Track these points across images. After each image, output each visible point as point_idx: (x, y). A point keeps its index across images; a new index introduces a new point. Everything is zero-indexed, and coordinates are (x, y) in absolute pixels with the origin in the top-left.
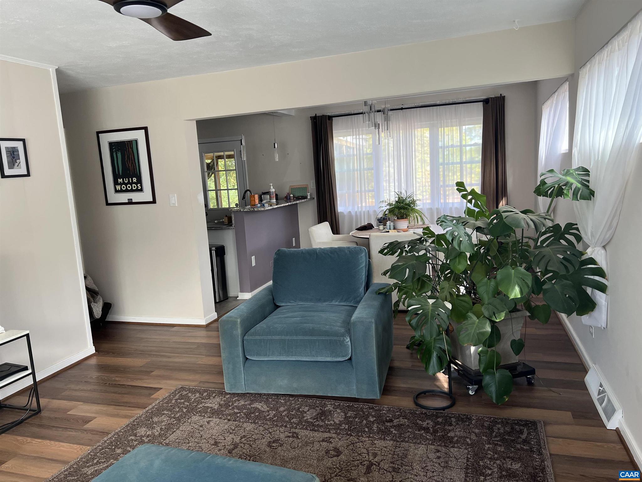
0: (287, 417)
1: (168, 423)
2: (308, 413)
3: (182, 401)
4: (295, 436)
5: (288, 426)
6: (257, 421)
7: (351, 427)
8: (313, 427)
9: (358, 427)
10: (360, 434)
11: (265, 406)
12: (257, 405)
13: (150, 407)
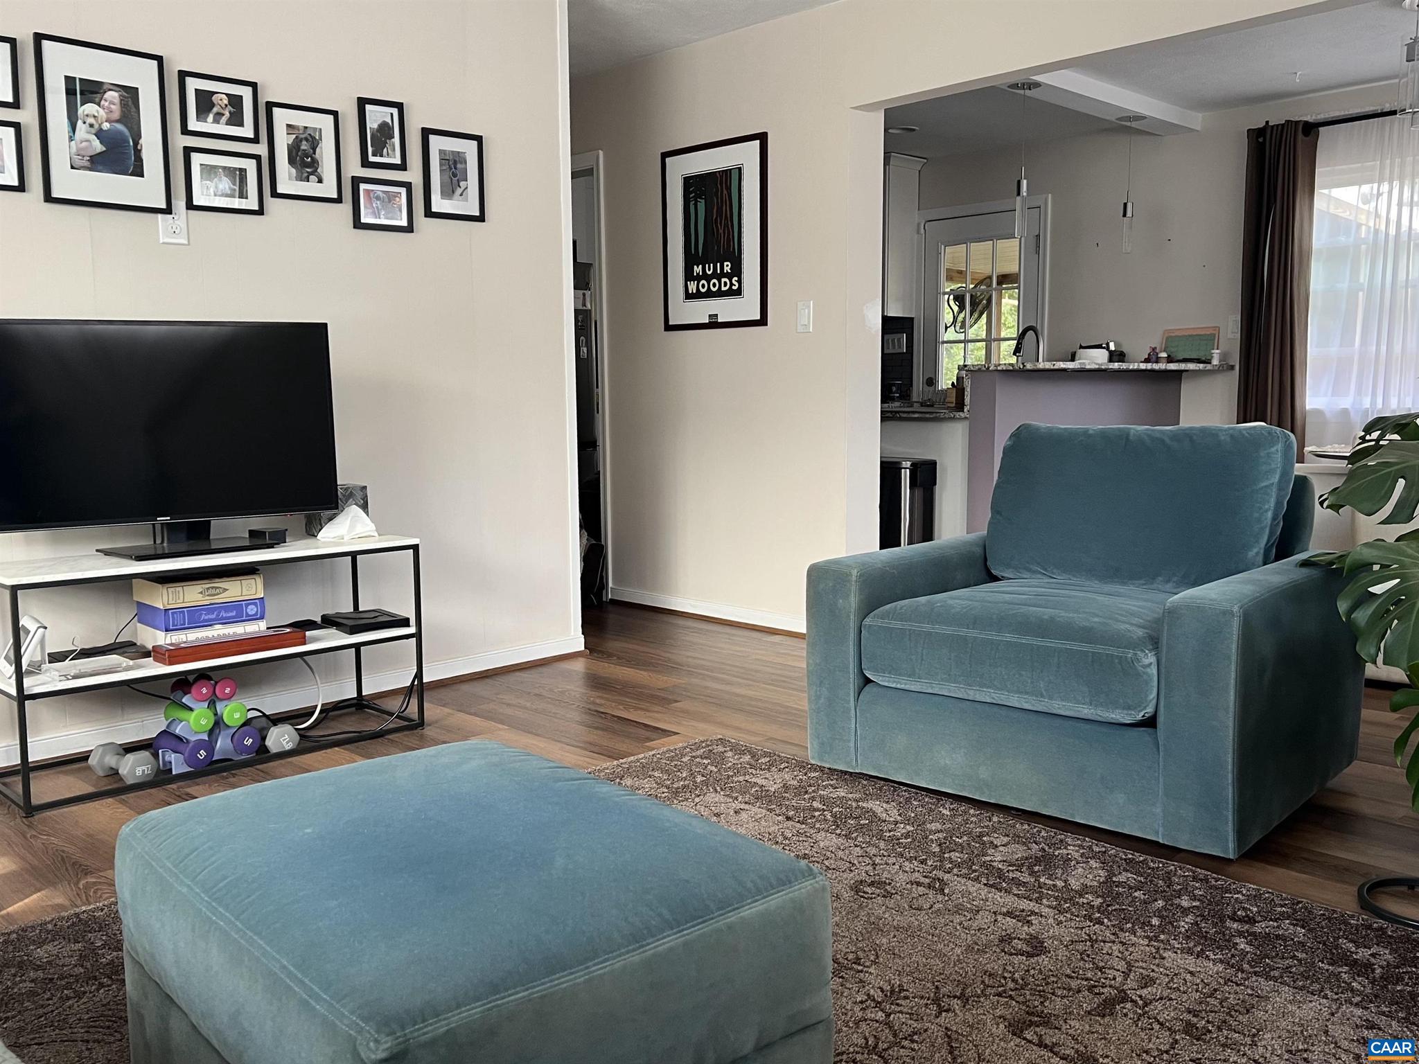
0: (939, 845)
1: (650, 793)
2: (1001, 848)
3: (706, 761)
4: (939, 886)
5: (930, 864)
6: (855, 834)
7: (1108, 906)
8: (997, 879)
9: (1130, 909)
10: (1129, 925)
11: (895, 811)
12: (876, 806)
13: (632, 758)
